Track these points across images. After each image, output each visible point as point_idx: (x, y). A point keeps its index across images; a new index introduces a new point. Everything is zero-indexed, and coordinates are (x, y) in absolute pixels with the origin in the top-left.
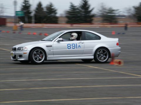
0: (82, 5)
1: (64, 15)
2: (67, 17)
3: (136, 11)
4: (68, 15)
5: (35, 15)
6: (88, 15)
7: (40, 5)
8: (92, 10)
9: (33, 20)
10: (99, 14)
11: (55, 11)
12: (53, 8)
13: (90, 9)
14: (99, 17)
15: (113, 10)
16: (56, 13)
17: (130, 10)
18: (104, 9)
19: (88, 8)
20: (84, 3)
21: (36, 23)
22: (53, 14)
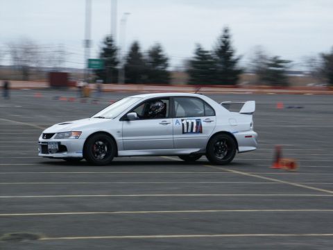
0: (220, 48)
1: (183, 69)
2: (189, 72)
3: (326, 64)
4: (192, 68)
5: (126, 68)
6: (229, 68)
7: (135, 48)
8: (238, 59)
9: (122, 78)
10: (251, 68)
11: (166, 59)
12: (160, 53)
13: (234, 58)
14: (251, 74)
15: (281, 62)
16: (167, 65)
17: (313, 60)
18: (262, 57)
19: (230, 54)
20: (223, 45)
21: (127, 82)
22: (160, 67)
